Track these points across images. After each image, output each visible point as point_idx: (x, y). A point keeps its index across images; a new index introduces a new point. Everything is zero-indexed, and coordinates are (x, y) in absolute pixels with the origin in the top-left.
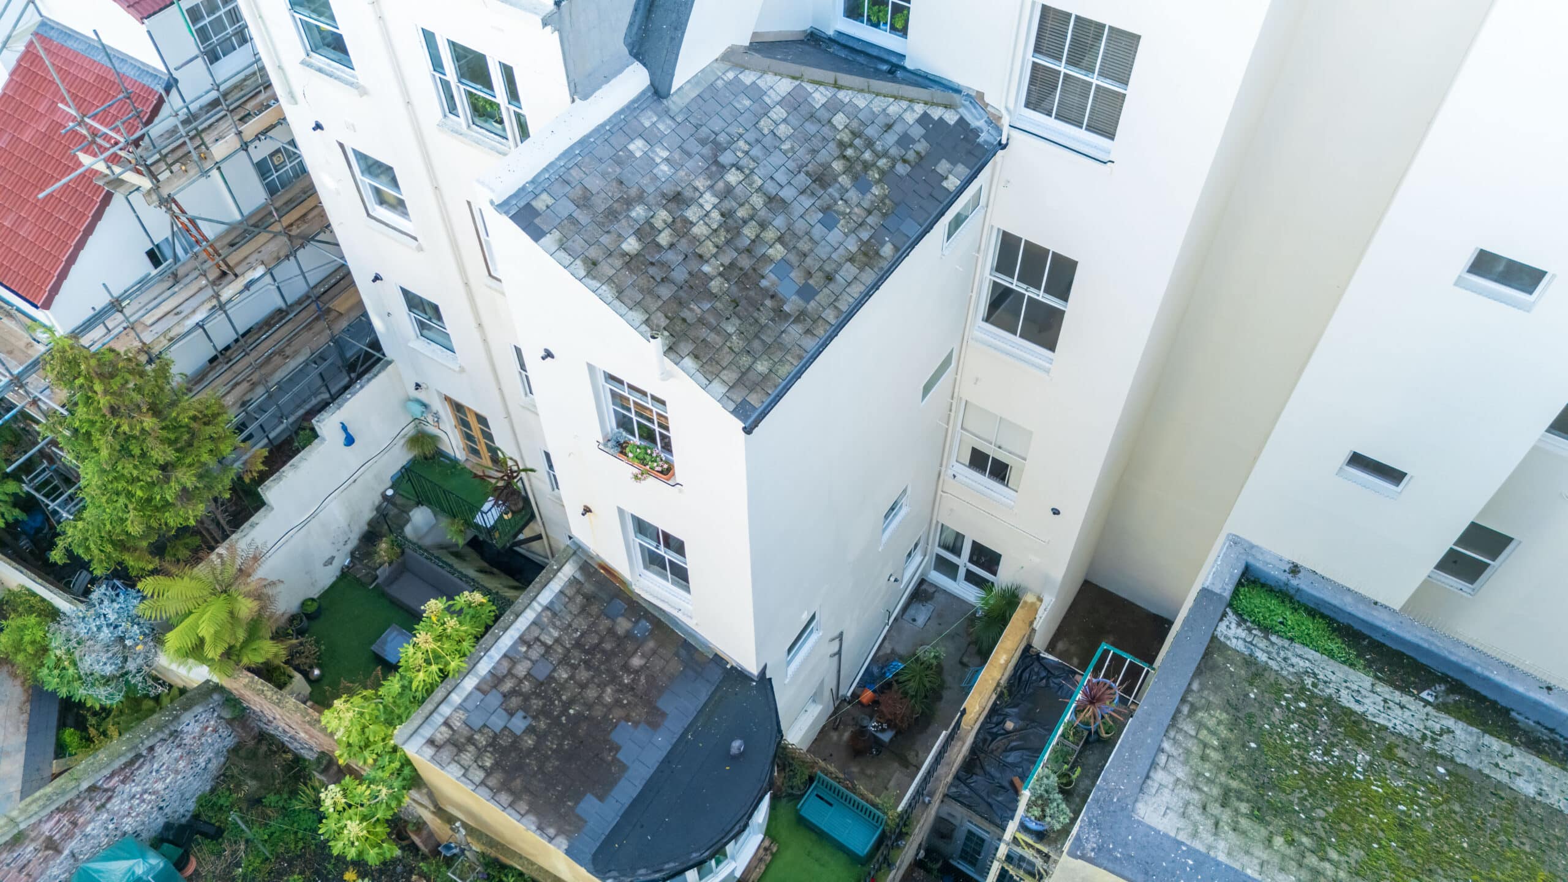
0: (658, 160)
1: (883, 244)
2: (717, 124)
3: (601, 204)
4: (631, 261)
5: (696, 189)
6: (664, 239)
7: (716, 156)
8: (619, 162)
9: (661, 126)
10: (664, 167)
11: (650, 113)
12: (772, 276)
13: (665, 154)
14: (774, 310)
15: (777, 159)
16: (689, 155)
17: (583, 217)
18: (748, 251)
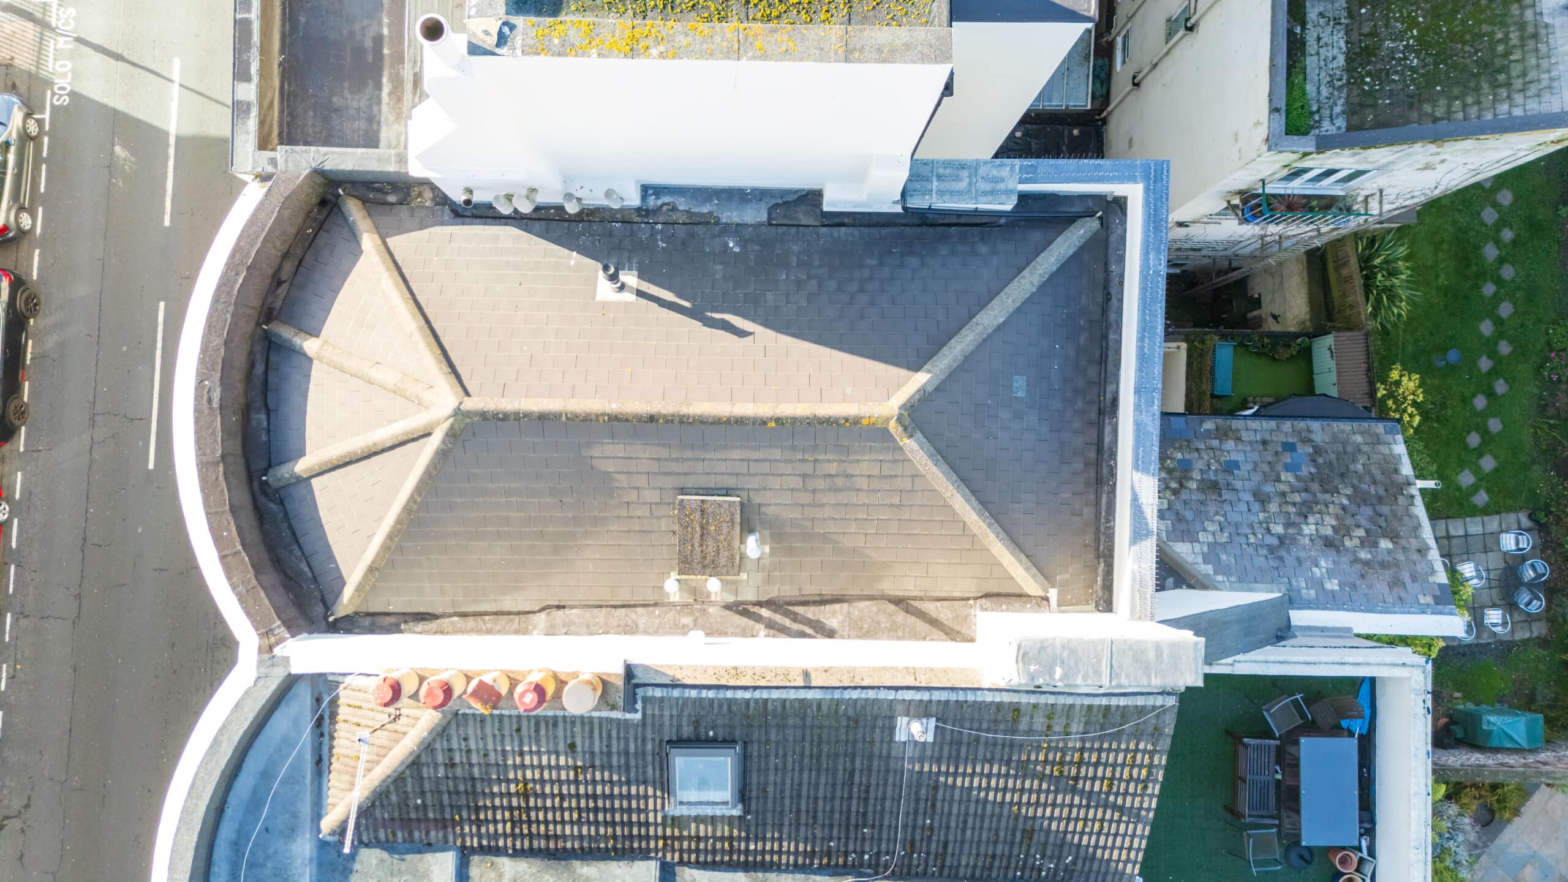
0: (1324, 570)
1: (1208, 431)
2: (1260, 561)
3: (1388, 574)
4: (1394, 537)
5: (1311, 540)
6: (1361, 533)
7: (1279, 547)
8: (1354, 586)
9: (1303, 584)
10: (1323, 563)
11: (1304, 596)
12: (1304, 469)
13: (1315, 570)
14: (1321, 455)
15: (1234, 517)
16: (1298, 559)
17: (1406, 576)
18: (1306, 490)
